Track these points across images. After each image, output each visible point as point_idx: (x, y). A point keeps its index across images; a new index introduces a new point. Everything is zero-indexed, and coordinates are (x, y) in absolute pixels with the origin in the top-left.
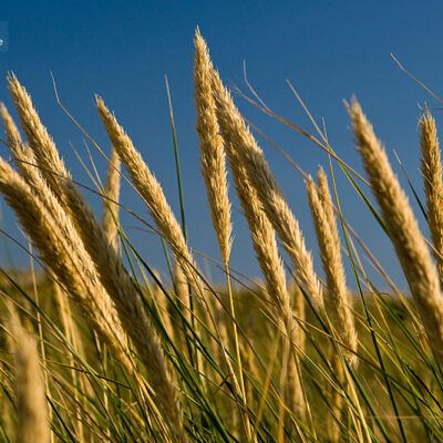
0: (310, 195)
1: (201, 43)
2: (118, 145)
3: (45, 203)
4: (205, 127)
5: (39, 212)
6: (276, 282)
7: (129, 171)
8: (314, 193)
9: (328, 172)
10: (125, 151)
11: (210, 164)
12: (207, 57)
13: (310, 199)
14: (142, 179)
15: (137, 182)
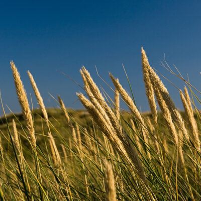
0: (181, 96)
1: (143, 52)
2: (117, 87)
3: (97, 107)
4: (146, 79)
5: (98, 114)
6: (172, 131)
7: (122, 96)
8: (183, 95)
9: (187, 87)
10: (120, 89)
11: (148, 91)
12: (146, 56)
13: (182, 98)
14: (126, 98)
15: (124, 99)
